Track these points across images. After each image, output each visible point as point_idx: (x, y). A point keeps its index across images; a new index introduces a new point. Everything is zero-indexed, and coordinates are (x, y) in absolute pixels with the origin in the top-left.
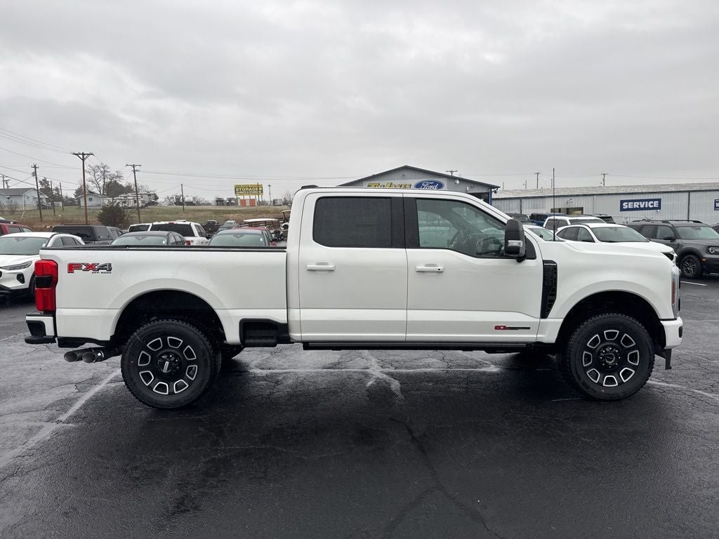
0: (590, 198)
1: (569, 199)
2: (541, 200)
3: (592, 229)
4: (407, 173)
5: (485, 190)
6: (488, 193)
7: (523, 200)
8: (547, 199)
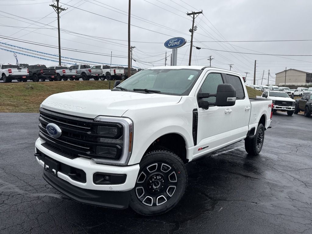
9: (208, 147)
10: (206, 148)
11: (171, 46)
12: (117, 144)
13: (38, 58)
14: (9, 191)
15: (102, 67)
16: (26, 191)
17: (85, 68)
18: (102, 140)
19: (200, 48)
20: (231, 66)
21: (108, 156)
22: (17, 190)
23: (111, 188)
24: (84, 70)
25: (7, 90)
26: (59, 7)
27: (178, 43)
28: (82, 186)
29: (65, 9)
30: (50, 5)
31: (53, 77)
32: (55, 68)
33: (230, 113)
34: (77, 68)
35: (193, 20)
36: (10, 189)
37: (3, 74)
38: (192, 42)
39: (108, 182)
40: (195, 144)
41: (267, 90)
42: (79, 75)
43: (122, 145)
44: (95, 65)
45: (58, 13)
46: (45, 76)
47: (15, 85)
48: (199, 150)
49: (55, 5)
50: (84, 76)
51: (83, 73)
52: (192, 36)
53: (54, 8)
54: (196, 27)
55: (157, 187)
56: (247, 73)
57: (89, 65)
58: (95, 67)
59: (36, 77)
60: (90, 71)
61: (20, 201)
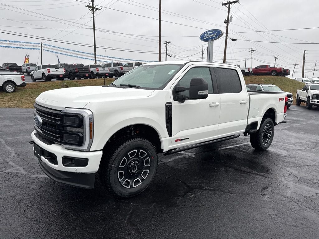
9: (188, 138)
10: (185, 140)
11: (207, 39)
12: (79, 132)
13: (77, 57)
14: (16, 171)
15: (134, 65)
16: (29, 172)
17: (118, 66)
18: (69, 129)
19: (236, 40)
20: (276, 58)
21: (73, 143)
22: (23, 172)
23: (76, 170)
24: (116, 68)
25: (45, 88)
26: (94, 6)
27: (214, 36)
28: (55, 167)
29: (100, 9)
30: (86, 6)
31: (87, 75)
32: (89, 67)
33: (216, 106)
34: (110, 66)
35: (228, 10)
36: (17, 170)
37: (43, 74)
38: (227, 33)
39: (74, 165)
40: (170, 135)
41: (308, 82)
42: (112, 73)
43: (83, 133)
44: (130, 62)
45: (93, 13)
46: (80, 74)
47: (52, 83)
48: (176, 141)
49: (90, 5)
50: (117, 73)
51: (116, 70)
52: (227, 27)
53: (90, 8)
54: (231, 17)
55: (135, 171)
56: (295, 65)
57: (121, 62)
58: (127, 65)
59: (72, 75)
60: (122, 68)
61: (21, 179)
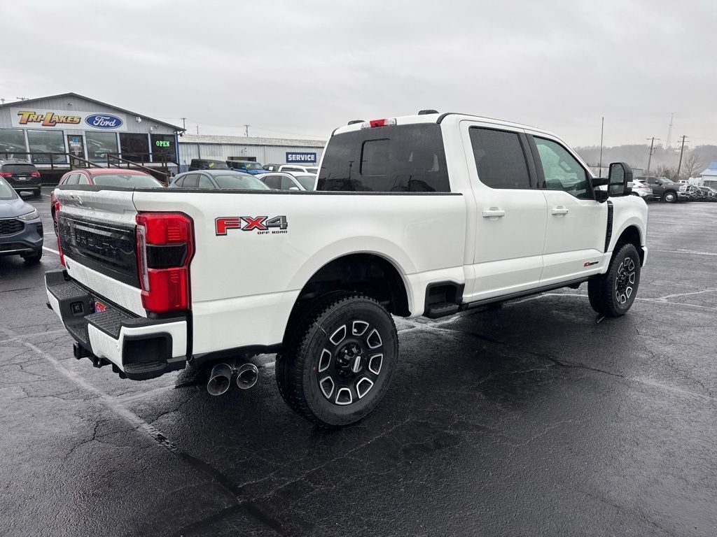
0: (262, 148)
1: (243, 148)
2: (218, 147)
3: (296, 178)
4: (73, 102)
5: (170, 132)
6: (173, 136)
7: (201, 147)
8: (223, 146)
